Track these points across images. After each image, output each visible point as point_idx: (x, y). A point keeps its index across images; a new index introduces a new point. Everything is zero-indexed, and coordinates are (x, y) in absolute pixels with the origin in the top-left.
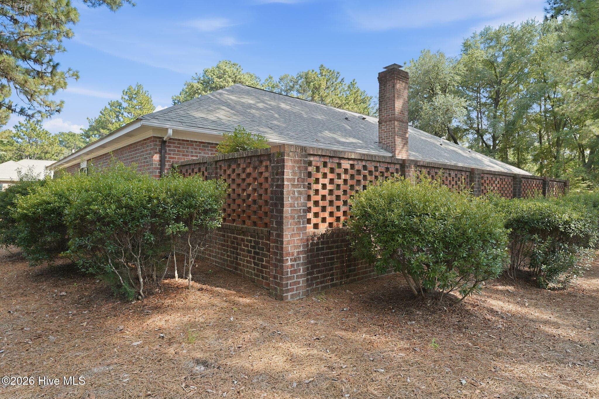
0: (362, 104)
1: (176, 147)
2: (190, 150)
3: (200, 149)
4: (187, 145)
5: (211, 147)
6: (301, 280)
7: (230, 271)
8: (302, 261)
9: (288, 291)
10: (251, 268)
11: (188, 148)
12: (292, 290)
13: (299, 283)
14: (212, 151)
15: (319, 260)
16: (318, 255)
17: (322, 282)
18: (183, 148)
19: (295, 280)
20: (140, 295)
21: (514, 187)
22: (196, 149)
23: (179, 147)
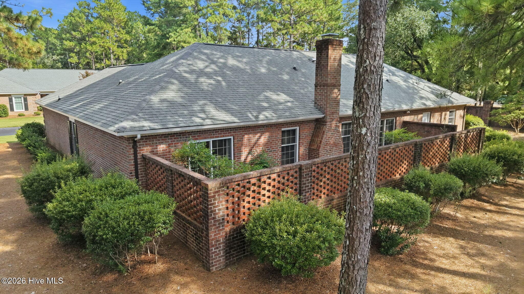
0: (334, 5)
1: (144, 142)
2: (155, 142)
3: (162, 140)
4: (152, 138)
5: (171, 137)
6: (222, 259)
7: (183, 243)
8: (222, 248)
9: (213, 266)
10: (194, 245)
11: (153, 141)
12: (216, 265)
13: (220, 260)
14: (171, 139)
15: (235, 244)
16: (234, 241)
17: (236, 256)
18: (150, 141)
19: (218, 259)
20: (129, 270)
21: (415, 152)
22: (159, 140)
23: (147, 142)
